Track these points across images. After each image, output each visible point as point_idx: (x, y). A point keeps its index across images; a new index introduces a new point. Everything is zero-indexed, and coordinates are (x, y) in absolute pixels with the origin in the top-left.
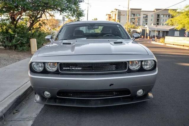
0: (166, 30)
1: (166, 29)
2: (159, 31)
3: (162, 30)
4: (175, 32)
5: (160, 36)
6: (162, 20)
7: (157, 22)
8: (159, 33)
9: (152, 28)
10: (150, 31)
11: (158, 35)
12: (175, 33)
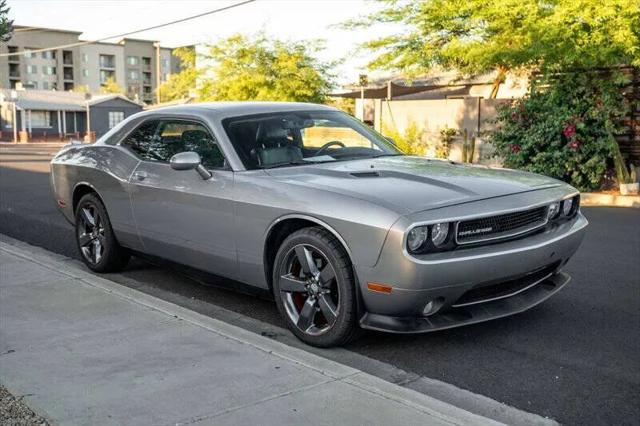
0: (79, 109)
1: (77, 105)
2: (53, 113)
3: (63, 109)
4: (111, 114)
5: (60, 131)
6: (30, 69)
7: (11, 75)
8: (51, 119)
9: (27, 102)
10: (18, 112)
11: (51, 124)
12: (111, 119)
